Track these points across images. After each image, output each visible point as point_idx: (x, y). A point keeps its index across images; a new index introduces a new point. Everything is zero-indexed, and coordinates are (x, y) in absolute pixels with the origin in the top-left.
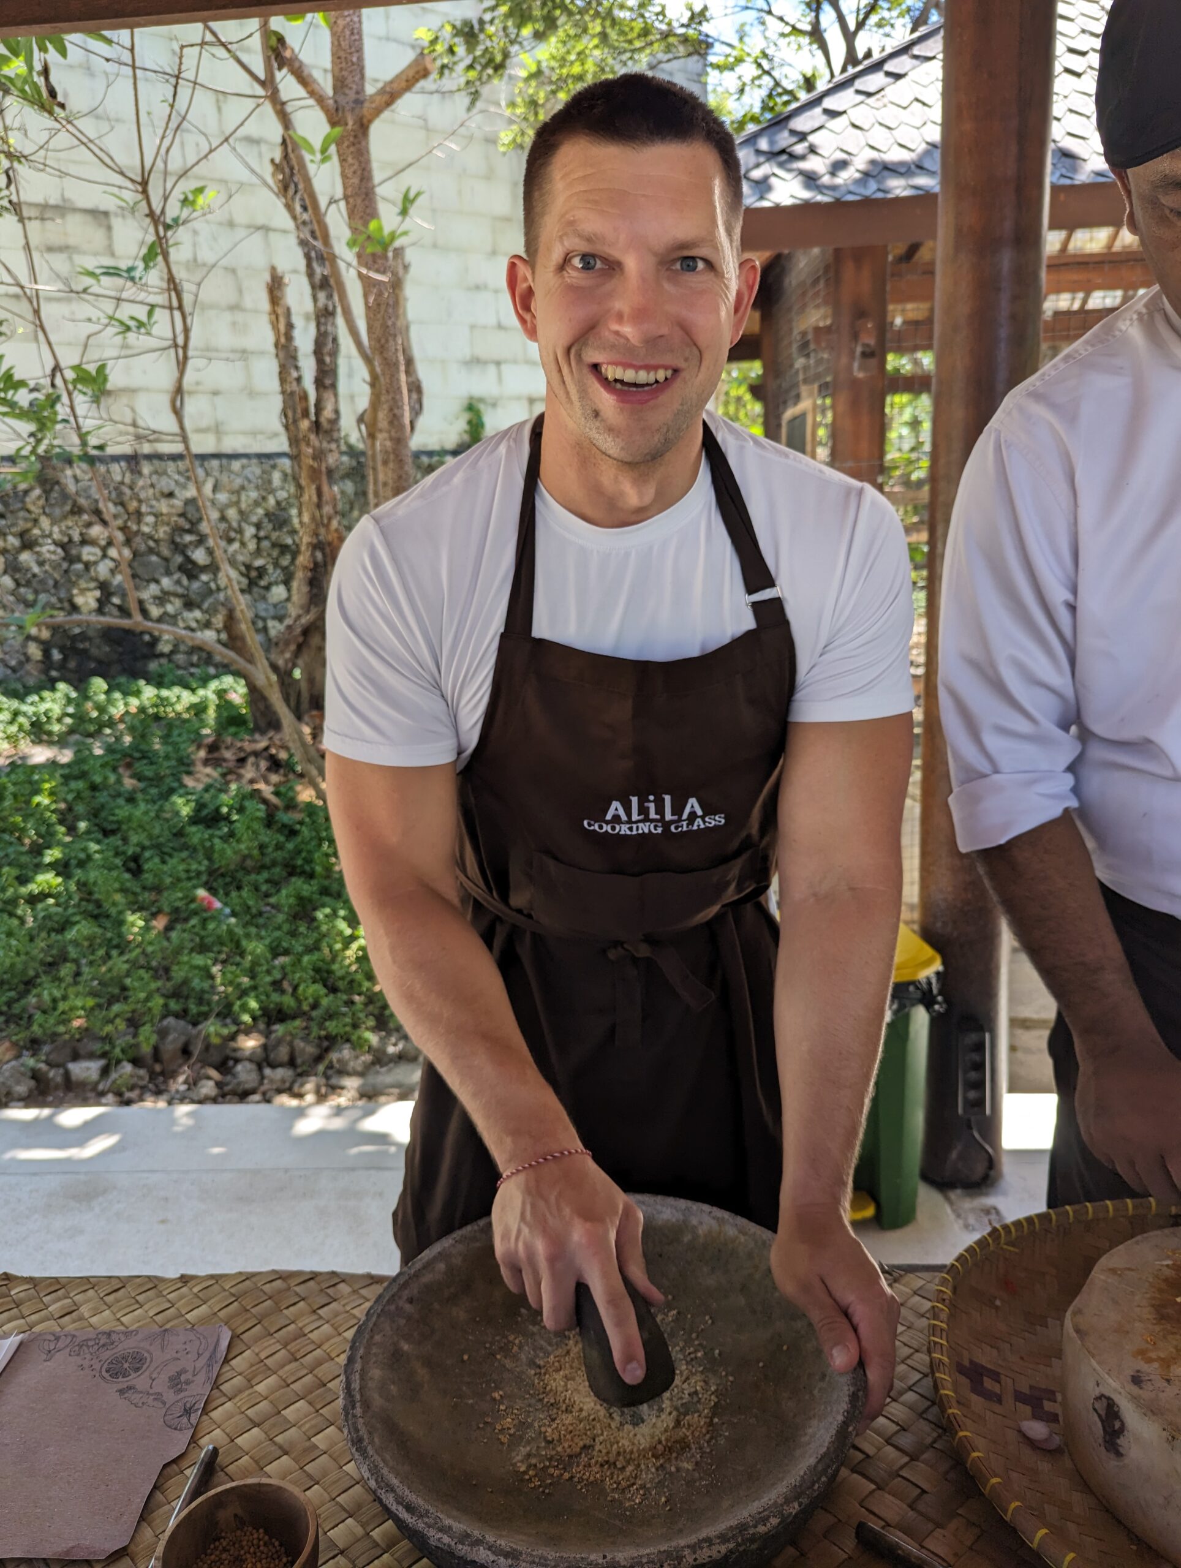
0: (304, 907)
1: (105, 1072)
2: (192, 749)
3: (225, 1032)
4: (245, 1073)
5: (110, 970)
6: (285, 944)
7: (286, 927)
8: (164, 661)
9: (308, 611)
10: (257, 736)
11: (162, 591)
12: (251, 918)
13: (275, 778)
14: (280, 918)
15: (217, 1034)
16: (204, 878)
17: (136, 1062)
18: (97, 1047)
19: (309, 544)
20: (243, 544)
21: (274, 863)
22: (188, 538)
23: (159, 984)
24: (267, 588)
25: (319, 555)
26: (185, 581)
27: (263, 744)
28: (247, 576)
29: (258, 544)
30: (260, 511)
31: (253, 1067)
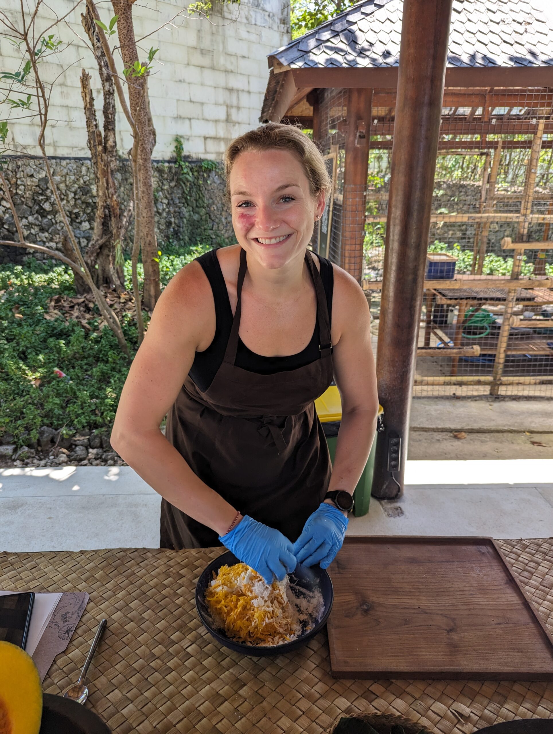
0: (104, 376)
1: (15, 450)
2: (48, 301)
3: (71, 433)
4: (80, 451)
5: (15, 405)
6: (96, 394)
7: (96, 386)
8: (31, 256)
9: (102, 238)
10: (79, 296)
11: (28, 222)
12: (80, 381)
13: (88, 316)
14: (94, 381)
15: (67, 434)
16: (57, 362)
17: (30, 446)
18: (11, 439)
19: (102, 206)
20: (68, 201)
21: (89, 356)
22: (41, 198)
23: (39, 411)
24: (80, 223)
25: (107, 211)
26: (40, 219)
27: (82, 300)
28: (70, 217)
29: (75, 201)
30: (76, 186)
31: (84, 448)
